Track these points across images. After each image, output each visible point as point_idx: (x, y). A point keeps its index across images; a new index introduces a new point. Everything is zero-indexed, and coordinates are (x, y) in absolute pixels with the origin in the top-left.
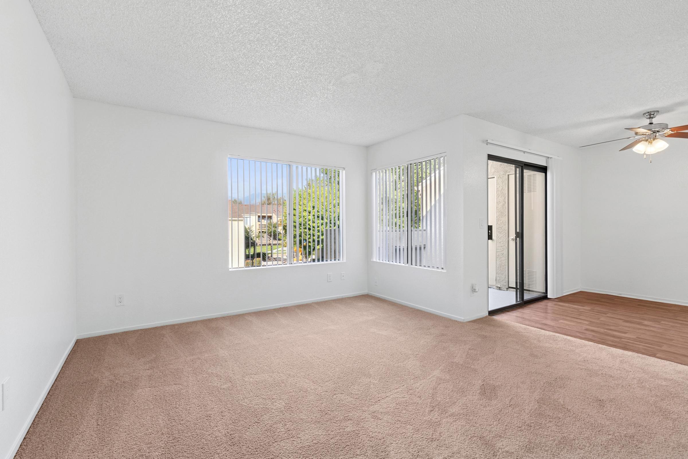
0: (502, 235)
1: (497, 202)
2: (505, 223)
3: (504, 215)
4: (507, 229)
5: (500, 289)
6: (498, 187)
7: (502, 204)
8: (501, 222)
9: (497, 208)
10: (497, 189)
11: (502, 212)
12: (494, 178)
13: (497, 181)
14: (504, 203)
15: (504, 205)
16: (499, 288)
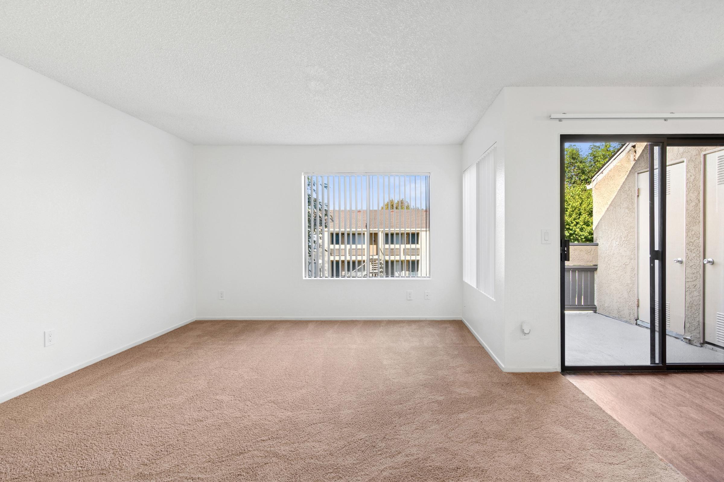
0: (694, 255)
1: (687, 202)
2: (698, 235)
3: (697, 221)
4: (701, 244)
5: (690, 342)
6: (689, 175)
7: (694, 204)
8: (693, 233)
9: (687, 210)
10: (687, 179)
11: (694, 218)
12: (683, 162)
13: (687, 166)
14: (697, 202)
15: (697, 205)
16: (690, 340)
